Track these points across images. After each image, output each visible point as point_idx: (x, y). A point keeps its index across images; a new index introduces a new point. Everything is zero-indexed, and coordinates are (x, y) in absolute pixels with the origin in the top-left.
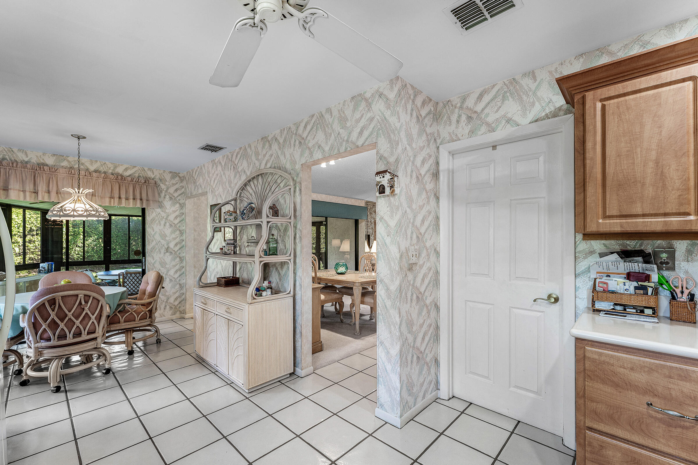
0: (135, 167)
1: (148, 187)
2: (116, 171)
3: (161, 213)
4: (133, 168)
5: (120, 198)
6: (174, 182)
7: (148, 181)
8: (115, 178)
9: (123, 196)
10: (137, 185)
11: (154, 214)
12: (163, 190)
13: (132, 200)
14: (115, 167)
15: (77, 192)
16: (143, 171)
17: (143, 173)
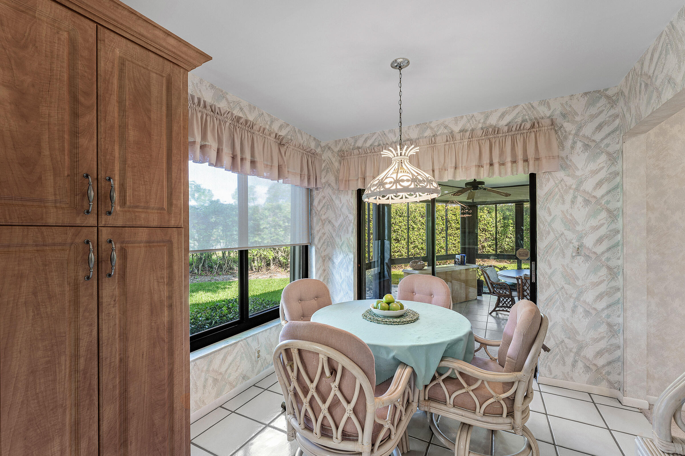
0: (517, 106)
1: (538, 135)
2: (488, 122)
3: (566, 178)
4: (513, 110)
5: (491, 164)
6: (593, 111)
7: (538, 123)
8: (484, 133)
9: (496, 160)
10: (518, 136)
11: (551, 183)
12: (570, 134)
13: (509, 165)
14: (487, 117)
15: (399, 154)
16: (529, 108)
17: (530, 113)
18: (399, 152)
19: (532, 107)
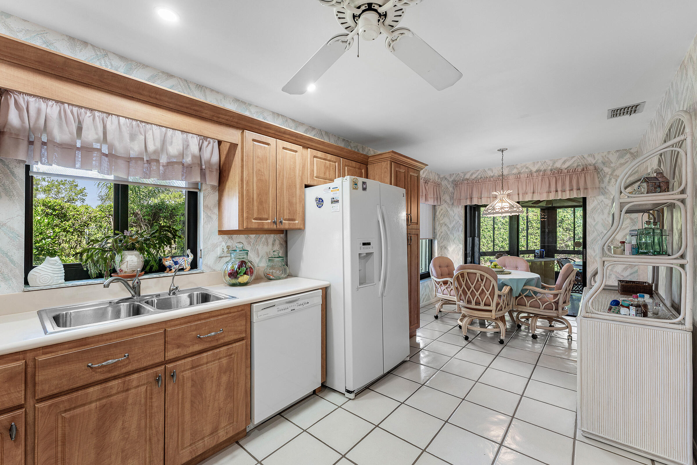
0: (574, 157)
1: (586, 175)
2: (555, 166)
3: (604, 200)
4: (571, 159)
5: (557, 191)
6: (622, 161)
7: (586, 168)
8: (552, 173)
9: (559, 189)
10: (574, 176)
11: (595, 203)
12: (607, 174)
13: (568, 192)
14: (554, 163)
15: (502, 194)
16: (582, 159)
17: (582, 161)
18: (502, 193)
19: (584, 157)
